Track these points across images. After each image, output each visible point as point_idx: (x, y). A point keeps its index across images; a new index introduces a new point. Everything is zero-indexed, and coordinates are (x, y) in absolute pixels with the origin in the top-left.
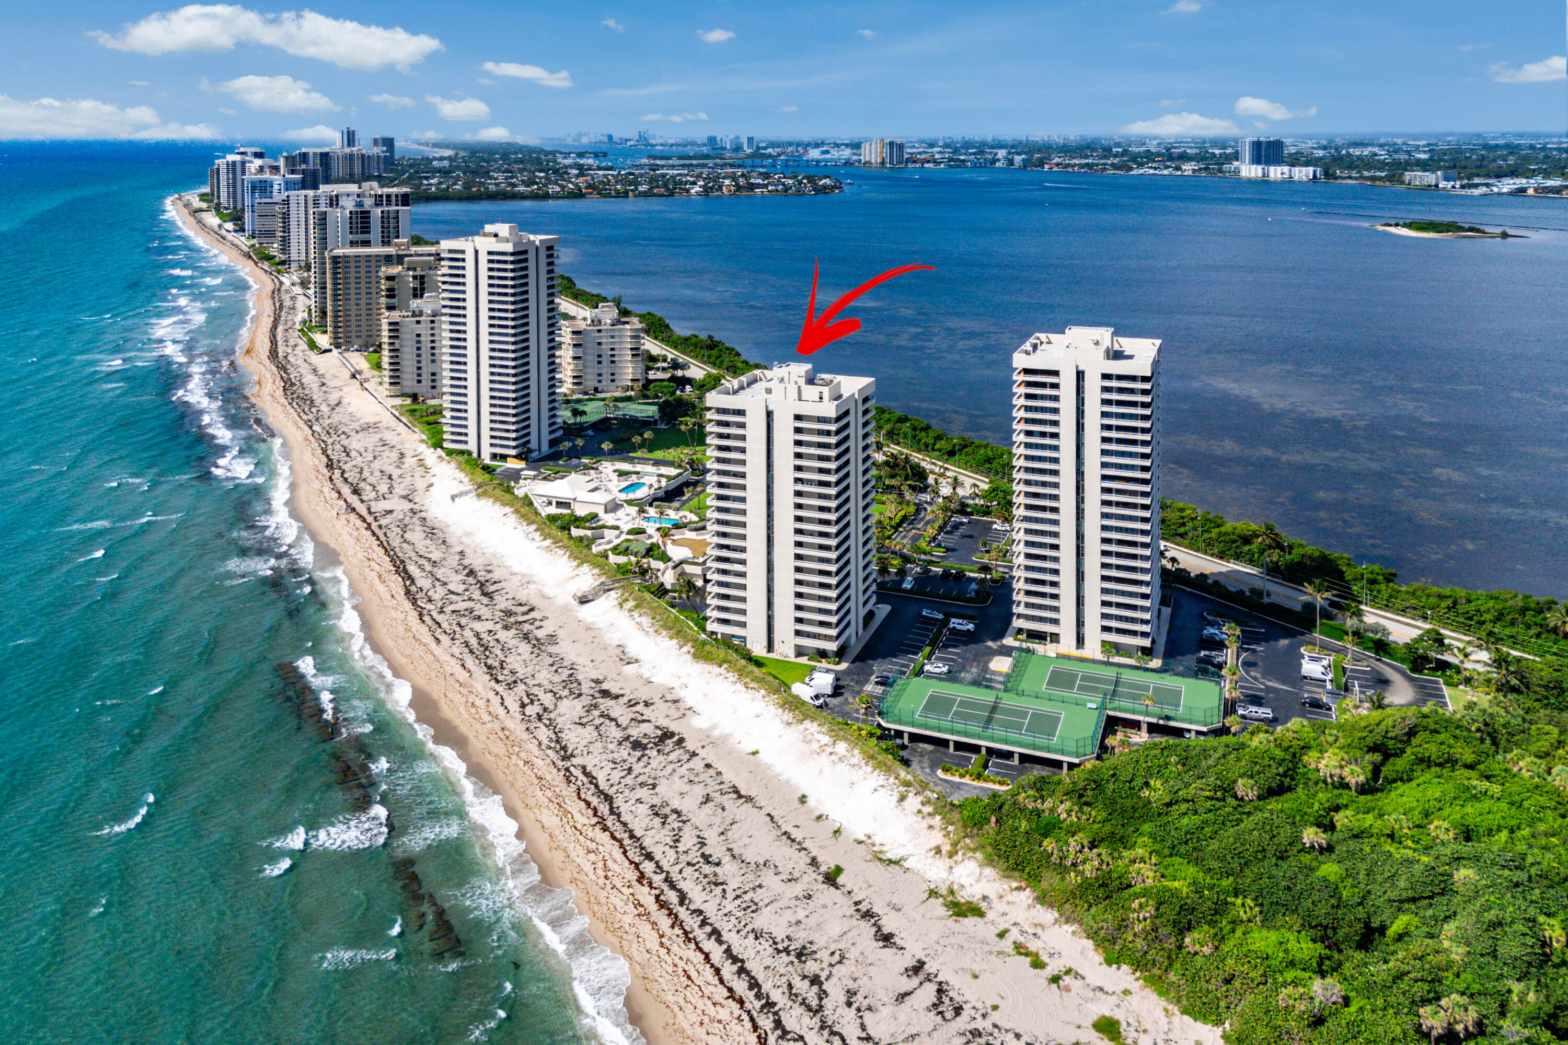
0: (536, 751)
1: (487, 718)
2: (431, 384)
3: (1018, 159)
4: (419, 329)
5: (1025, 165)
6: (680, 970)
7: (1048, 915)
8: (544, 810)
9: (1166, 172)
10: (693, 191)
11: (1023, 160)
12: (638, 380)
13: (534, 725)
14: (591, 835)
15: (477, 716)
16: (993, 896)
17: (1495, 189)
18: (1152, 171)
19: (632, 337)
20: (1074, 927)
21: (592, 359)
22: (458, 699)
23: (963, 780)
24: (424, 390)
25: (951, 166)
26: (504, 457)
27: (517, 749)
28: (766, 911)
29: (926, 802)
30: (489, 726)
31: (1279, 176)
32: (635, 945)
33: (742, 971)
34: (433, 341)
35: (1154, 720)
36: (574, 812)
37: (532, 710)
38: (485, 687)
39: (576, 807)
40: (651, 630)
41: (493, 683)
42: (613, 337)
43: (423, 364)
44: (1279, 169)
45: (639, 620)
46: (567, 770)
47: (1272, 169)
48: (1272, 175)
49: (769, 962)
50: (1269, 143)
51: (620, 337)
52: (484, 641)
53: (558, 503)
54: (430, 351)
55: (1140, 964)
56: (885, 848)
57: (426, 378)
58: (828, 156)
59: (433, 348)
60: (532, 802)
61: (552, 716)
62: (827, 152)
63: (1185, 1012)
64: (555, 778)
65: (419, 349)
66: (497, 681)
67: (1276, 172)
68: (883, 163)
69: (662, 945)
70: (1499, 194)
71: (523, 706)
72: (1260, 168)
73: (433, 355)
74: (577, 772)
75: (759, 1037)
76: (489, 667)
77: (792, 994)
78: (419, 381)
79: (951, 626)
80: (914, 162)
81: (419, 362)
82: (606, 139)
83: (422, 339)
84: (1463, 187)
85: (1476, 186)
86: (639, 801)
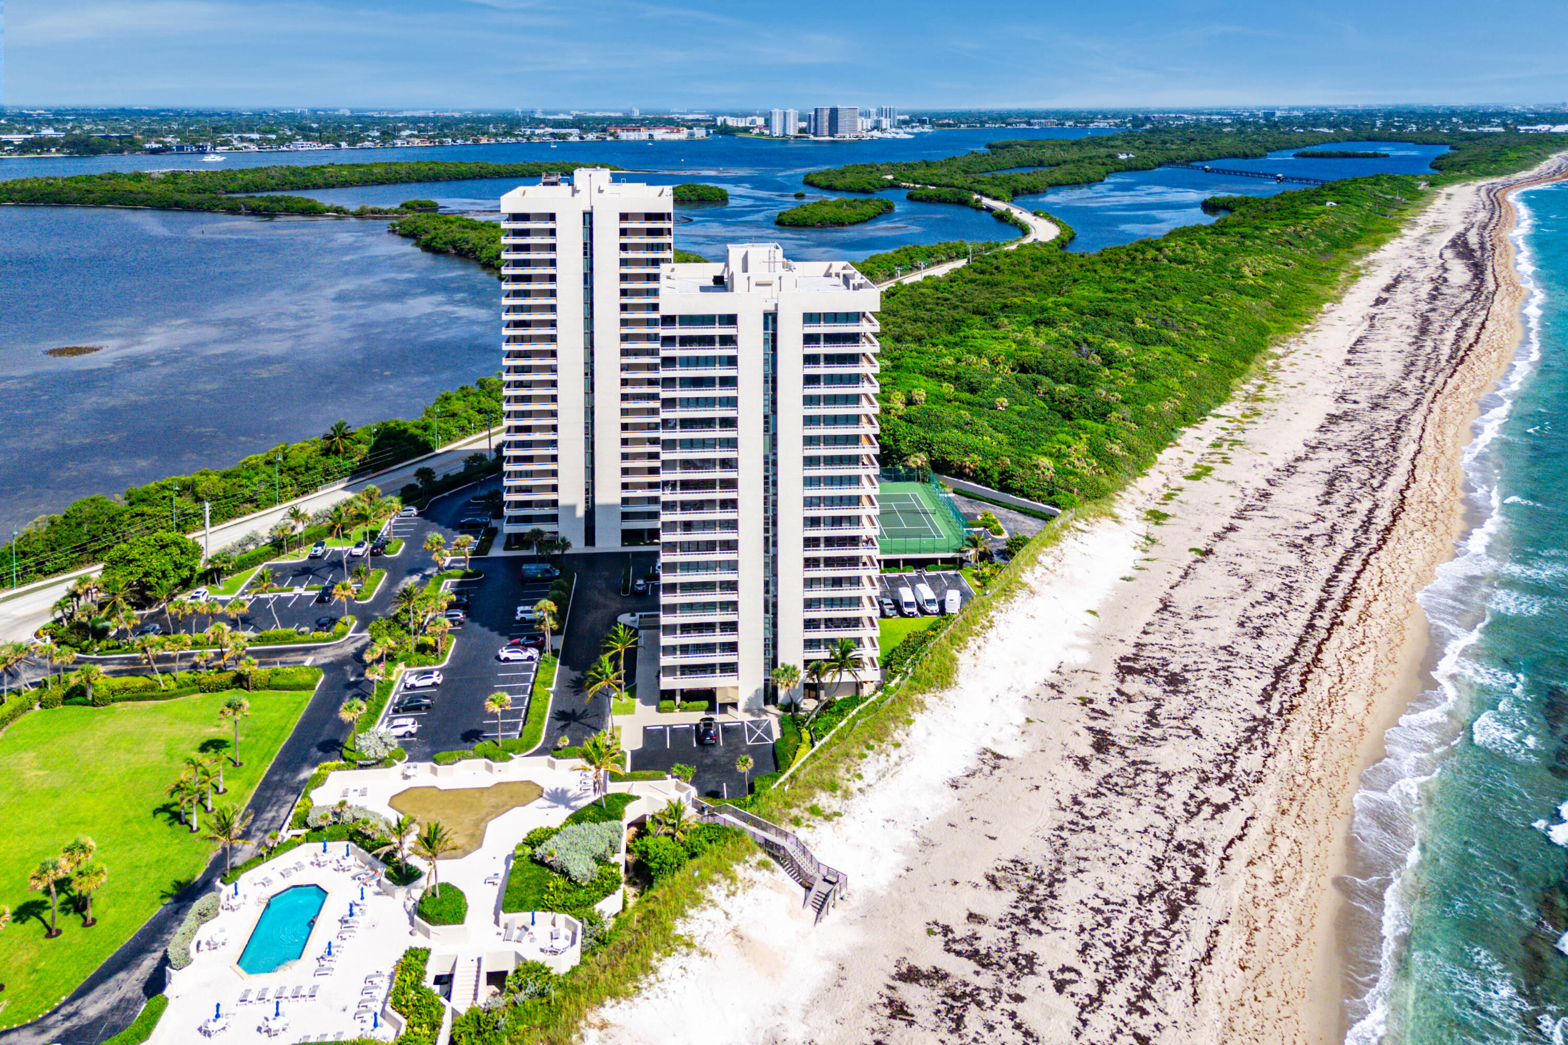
0: (1283, 756)
1: (1284, 846)
8: (1350, 712)
13: (1244, 778)
15: (1293, 861)
22: (1285, 913)
27: (1299, 780)
30: (1295, 833)
37: (1221, 794)
38: (1228, 885)
41: (1209, 877)
45: (870, 776)
46: (1280, 714)
52: (1105, 972)
61: (1208, 767)
64: (1301, 723)
66: (1199, 873)
71: (1221, 808)
74: (1275, 706)
76: (1174, 911)
86: (1259, 647)
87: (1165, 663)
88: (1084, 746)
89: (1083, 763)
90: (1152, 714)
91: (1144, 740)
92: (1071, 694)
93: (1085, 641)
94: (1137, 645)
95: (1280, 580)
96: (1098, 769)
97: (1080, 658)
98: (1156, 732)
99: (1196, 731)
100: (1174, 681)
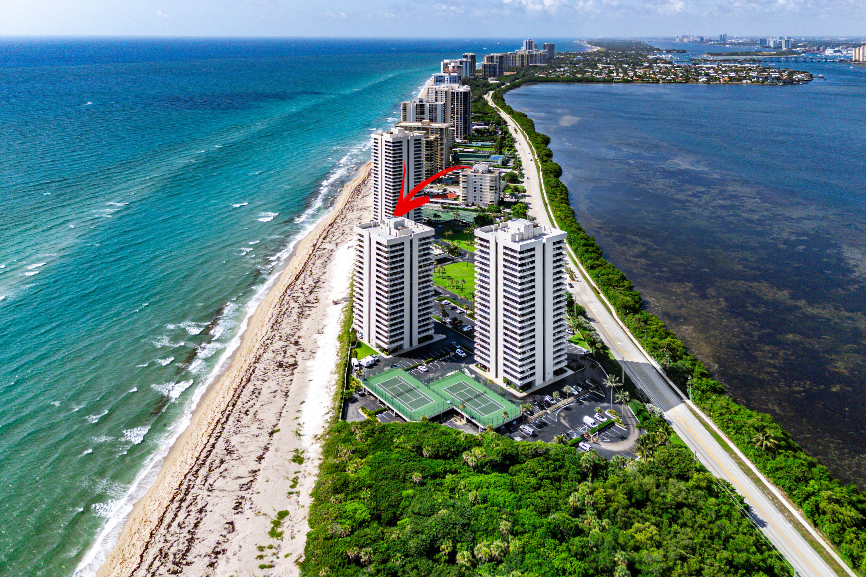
10: (700, 81)
12: (493, 202)
14: (230, 392)
19: (490, 180)
21: (471, 189)
29: (331, 417)
33: (210, 451)
35: (468, 417)
37: (268, 341)
42: (481, 179)
49: (219, 451)
52: (287, 311)
56: (303, 429)
61: (271, 345)
66: (272, 328)
71: (268, 339)
74: (252, 369)
76: (276, 322)
77: (212, 463)
79: (456, 352)
82: (699, 40)
86: (254, 385)
87: (284, 370)
88: (300, 341)
89: (299, 337)
90: (285, 352)
91: (287, 346)
92: (308, 352)
93: (309, 369)
94: (293, 374)
95: (242, 423)
96: (296, 337)
97: (309, 363)
98: (284, 349)
99: (274, 352)
100: (280, 365)
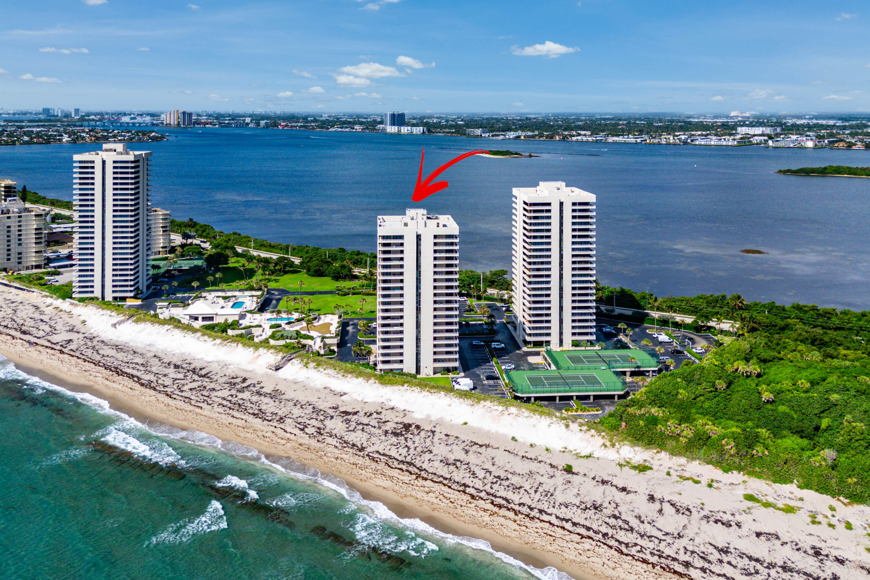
0: (337, 451)
1: (283, 441)
2: (18, 261)
3: (263, 123)
4: (9, 222)
5: (267, 126)
6: (542, 534)
7: (683, 460)
9: (347, 130)
10: (64, 140)
11: (266, 123)
12: (166, 247)
13: (321, 438)
14: (419, 484)
15: (274, 442)
16: (648, 459)
17: (507, 137)
18: (340, 130)
19: (163, 219)
20: (698, 462)
22: (249, 436)
23: (578, 413)
24: (13, 265)
25: (223, 126)
26: (124, 299)
27: (322, 453)
28: (557, 493)
29: (581, 425)
30: (289, 445)
31: (406, 131)
32: (505, 530)
33: (575, 524)
34: (20, 231)
35: (633, 369)
36: (397, 476)
37: (310, 431)
38: (263, 426)
39: (395, 473)
40: (339, 376)
41: (266, 422)
43: (12, 247)
44: (406, 128)
45: (326, 371)
46: (368, 456)
47: (402, 128)
48: (402, 131)
49: (585, 516)
50: (399, 115)
51: (155, 219)
52: (233, 401)
53: (203, 318)
54: (18, 237)
55: (740, 469)
56: (578, 451)
57: (14, 257)
58: (135, 121)
59: (20, 235)
60: (364, 478)
61: (327, 431)
62: (135, 118)
63: (775, 482)
64: (365, 461)
65: (8, 236)
66: (268, 421)
67: (405, 130)
68: (179, 124)
69: (519, 525)
70: (509, 139)
71: (301, 430)
72: (396, 127)
73: (20, 240)
74: (376, 455)
75: (616, 550)
76: (254, 414)
77: (613, 527)
78: (8, 260)
79: (493, 347)
80: (198, 124)
81: (9, 246)
83: (12, 229)
84: (493, 136)
85: (498, 135)
